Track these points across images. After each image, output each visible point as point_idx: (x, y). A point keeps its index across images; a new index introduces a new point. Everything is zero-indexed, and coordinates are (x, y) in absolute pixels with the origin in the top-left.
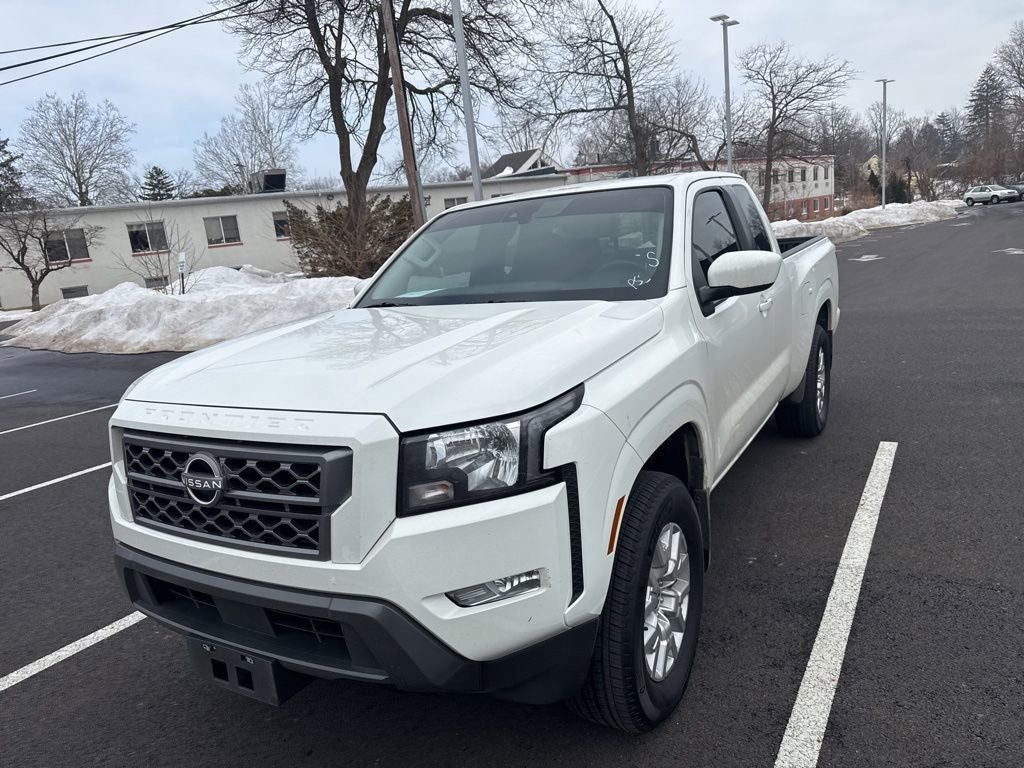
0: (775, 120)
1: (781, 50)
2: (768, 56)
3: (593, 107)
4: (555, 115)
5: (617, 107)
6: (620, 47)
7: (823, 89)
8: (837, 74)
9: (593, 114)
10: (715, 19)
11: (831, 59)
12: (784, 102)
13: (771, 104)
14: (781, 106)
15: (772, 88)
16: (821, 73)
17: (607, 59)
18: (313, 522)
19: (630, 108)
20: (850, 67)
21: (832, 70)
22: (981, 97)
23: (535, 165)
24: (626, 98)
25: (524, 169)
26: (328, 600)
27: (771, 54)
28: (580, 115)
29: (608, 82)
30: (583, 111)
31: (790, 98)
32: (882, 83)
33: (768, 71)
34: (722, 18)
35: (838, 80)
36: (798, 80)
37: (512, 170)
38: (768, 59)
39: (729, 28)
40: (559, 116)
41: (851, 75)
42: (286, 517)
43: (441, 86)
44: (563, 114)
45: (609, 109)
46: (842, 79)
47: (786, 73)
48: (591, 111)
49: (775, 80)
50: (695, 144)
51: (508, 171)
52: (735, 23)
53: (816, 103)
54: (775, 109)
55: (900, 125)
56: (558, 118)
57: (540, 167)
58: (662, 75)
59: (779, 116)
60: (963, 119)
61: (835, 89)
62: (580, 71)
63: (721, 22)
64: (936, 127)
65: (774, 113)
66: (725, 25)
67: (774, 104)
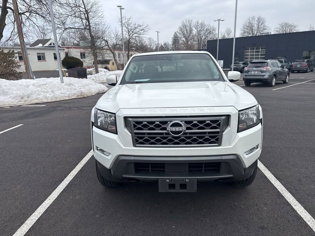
0: (129, 39)
1: (130, 19)
2: (127, 20)
3: (77, 28)
4: (64, 28)
5: (85, 29)
6: (86, 10)
7: (142, 32)
8: (146, 28)
9: (78, 30)
10: (118, 6)
11: (144, 24)
12: (132, 34)
13: (128, 34)
14: (131, 35)
15: (128, 29)
16: (141, 27)
17: (82, 13)
18: (216, 136)
19: (90, 29)
20: (149, 27)
21: (144, 27)
22: (174, 40)
23: (51, 44)
24: (88, 26)
25: (47, 45)
26: (220, 157)
27: (127, 19)
28: (73, 30)
29: (82, 20)
30: (74, 28)
31: (133, 33)
32: (157, 32)
33: (127, 24)
34: (120, 6)
35: (146, 30)
36: (135, 28)
37: (42, 45)
38: (127, 21)
39: (122, 10)
40: (66, 29)
41: (149, 29)
42: (207, 136)
43: (25, 12)
44: (67, 28)
45: (82, 29)
46: (147, 30)
47: (132, 25)
48: (77, 29)
49: (129, 27)
50: (108, 44)
51: (40, 45)
52: (123, 9)
53: (140, 36)
54: (129, 36)
55: (155, 45)
56: (65, 30)
57: (52, 45)
58: (100, 21)
59: (131, 38)
60: (170, 45)
61: (145, 32)
62: (72, 15)
63: (120, 8)
64: (163, 46)
65: (129, 37)
66: (121, 9)
67: (129, 34)
